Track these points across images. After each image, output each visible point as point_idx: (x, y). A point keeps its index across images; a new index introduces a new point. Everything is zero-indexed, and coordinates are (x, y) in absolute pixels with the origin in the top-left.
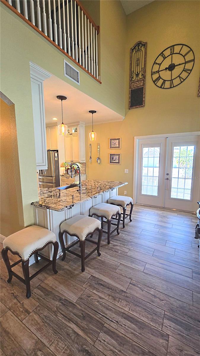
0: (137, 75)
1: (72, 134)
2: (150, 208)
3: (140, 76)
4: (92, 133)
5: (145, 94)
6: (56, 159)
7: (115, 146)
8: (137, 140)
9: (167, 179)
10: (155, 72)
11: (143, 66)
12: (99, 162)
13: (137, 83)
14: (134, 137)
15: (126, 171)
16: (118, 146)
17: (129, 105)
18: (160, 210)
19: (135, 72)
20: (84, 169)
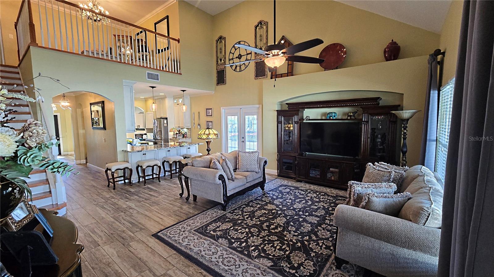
0: (221, 60)
1: (178, 104)
5: (225, 74)
6: (165, 125)
7: (209, 114)
9: (243, 142)
10: (231, 59)
11: (224, 54)
12: (199, 127)
13: (221, 66)
14: (221, 108)
16: (211, 114)
19: (219, 58)
20: (190, 133)
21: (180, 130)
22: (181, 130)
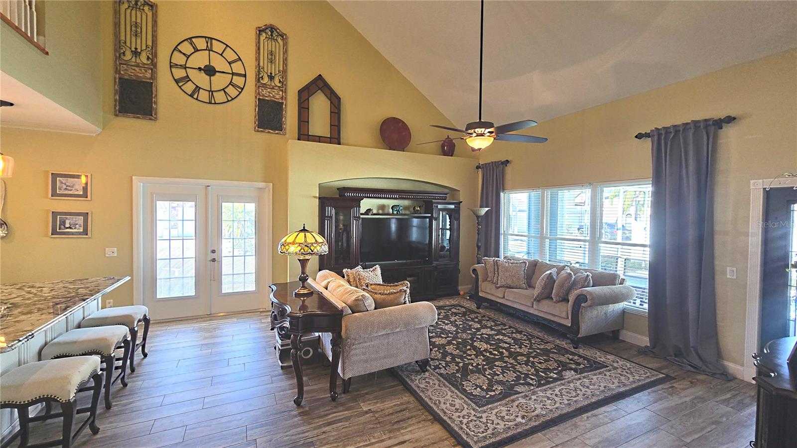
0: (136, 53)
2: (181, 322)
3: (143, 58)
5: (156, 96)
7: (70, 192)
8: (139, 185)
9: (214, 260)
10: (177, 65)
11: (150, 43)
14: (132, 177)
15: (112, 252)
16: (90, 199)
17: (115, 108)
18: (204, 321)
19: (128, 44)
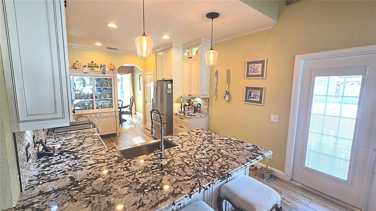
1: (191, 57)
4: (210, 53)
6: (169, 91)
7: (255, 74)
8: (300, 62)
12: (227, 98)
14: (295, 56)
15: (274, 118)
20: (207, 106)
21: (190, 100)
22: (192, 100)
